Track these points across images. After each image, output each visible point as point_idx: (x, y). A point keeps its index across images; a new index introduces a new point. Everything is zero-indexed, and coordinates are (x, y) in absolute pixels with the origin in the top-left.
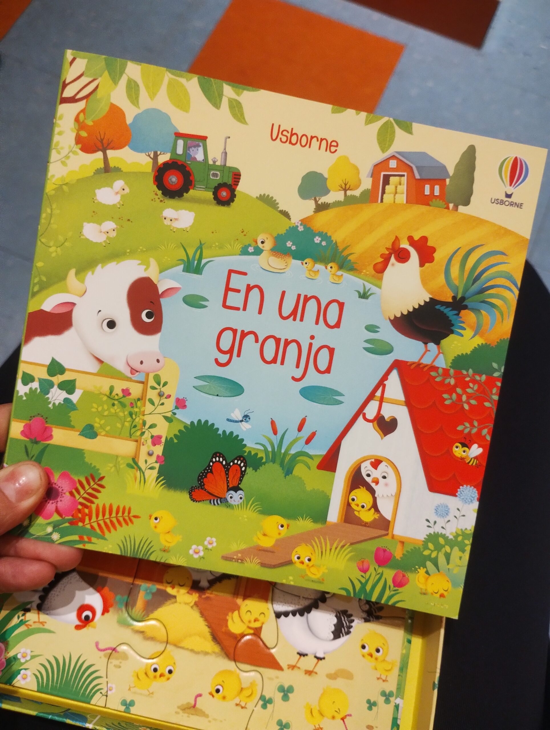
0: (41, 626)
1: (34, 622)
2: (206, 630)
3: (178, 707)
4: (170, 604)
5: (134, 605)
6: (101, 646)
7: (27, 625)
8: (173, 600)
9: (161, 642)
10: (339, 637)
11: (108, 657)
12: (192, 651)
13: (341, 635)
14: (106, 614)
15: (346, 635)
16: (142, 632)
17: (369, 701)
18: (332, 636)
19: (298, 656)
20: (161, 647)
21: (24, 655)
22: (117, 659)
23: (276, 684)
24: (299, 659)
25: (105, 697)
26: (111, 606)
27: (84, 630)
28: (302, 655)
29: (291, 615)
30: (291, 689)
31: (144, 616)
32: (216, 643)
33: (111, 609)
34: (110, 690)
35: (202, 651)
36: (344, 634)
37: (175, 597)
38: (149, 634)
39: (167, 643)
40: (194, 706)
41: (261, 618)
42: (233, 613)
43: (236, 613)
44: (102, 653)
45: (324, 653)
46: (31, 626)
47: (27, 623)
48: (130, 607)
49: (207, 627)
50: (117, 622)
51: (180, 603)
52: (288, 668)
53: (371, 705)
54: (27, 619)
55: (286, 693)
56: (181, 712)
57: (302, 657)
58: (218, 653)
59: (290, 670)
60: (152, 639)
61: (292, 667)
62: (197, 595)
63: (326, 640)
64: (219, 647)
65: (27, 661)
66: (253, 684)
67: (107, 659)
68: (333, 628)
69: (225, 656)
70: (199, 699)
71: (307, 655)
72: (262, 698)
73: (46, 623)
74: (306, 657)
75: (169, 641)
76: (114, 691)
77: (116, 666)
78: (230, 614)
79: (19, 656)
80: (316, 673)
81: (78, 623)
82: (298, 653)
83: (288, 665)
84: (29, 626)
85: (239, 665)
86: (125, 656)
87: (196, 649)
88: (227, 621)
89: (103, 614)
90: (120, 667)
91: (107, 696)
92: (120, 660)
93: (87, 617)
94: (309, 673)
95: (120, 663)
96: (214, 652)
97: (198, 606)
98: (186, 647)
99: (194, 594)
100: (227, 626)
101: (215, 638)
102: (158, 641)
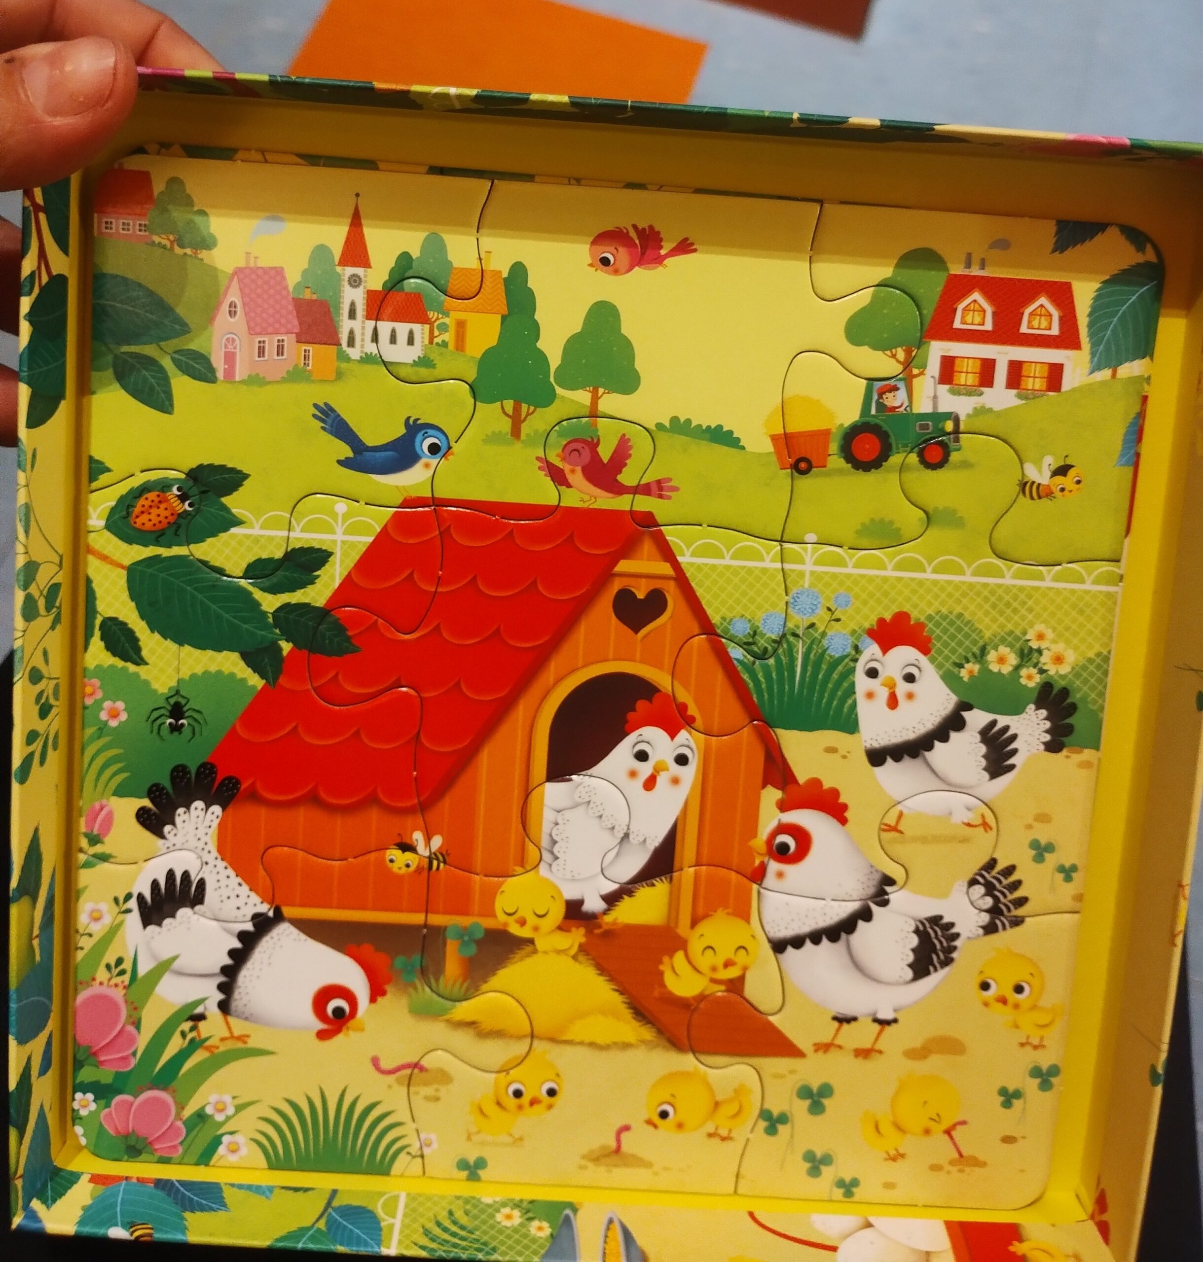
0: (240, 1045)
1: (223, 1039)
2: (616, 1000)
3: (584, 1157)
4: (521, 960)
5: (439, 970)
6: (385, 1064)
7: (208, 1049)
8: (529, 949)
9: (520, 1037)
10: (928, 973)
11: (406, 1082)
12: (592, 1045)
13: (931, 969)
14: (380, 1000)
15: (942, 967)
16: (471, 1024)
17: (1003, 1092)
18: (910, 974)
19: (836, 1024)
20: (521, 1048)
21: (220, 1106)
22: (426, 1084)
23: (792, 1083)
24: (838, 1030)
25: (419, 1160)
26: (389, 980)
27: (340, 1038)
28: (843, 1020)
29: (808, 943)
30: (826, 1091)
31: (467, 990)
32: (643, 1023)
33: (389, 988)
34: (429, 1145)
35: (615, 1043)
36: (938, 965)
37: (531, 941)
38: (487, 1024)
39: (532, 1036)
40: (618, 1150)
41: (741, 958)
42: (671, 957)
43: (679, 956)
44: (391, 1078)
45: (895, 1011)
46: (217, 1048)
47: (208, 1043)
48: (431, 977)
49: (616, 994)
50: (410, 1012)
51: (545, 952)
52: (816, 1051)
53: (1009, 1097)
54: (204, 1035)
55: (816, 1098)
56: (591, 1166)
57: (845, 1026)
58: (650, 1042)
59: (820, 1053)
60: (498, 1034)
61: (824, 1047)
62: (582, 931)
63: (897, 984)
64: (654, 1030)
65: (228, 1118)
66: (740, 1092)
67: (406, 1089)
68: (911, 958)
69: (667, 1044)
70: (625, 1136)
71: (855, 1019)
72: (765, 1114)
73: (248, 1036)
74: (853, 1024)
75: (535, 1032)
76: (435, 1145)
77: (428, 1098)
78: (666, 959)
79: (209, 1110)
80: (880, 1052)
81: (321, 1026)
82: (835, 1018)
83: (815, 1045)
84: (213, 1049)
85: (704, 1058)
86: (444, 1077)
87: (600, 1041)
88: (661, 974)
89: (373, 999)
90: (437, 1099)
91: (422, 1156)
92: (435, 1086)
93: (338, 1011)
94: (864, 1053)
95: (437, 1090)
96: (643, 1042)
97: (588, 954)
98: (578, 1039)
99: (574, 929)
100: (663, 985)
101: (640, 1013)
102: (511, 1037)
